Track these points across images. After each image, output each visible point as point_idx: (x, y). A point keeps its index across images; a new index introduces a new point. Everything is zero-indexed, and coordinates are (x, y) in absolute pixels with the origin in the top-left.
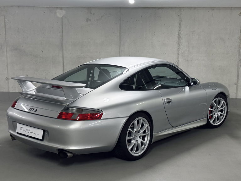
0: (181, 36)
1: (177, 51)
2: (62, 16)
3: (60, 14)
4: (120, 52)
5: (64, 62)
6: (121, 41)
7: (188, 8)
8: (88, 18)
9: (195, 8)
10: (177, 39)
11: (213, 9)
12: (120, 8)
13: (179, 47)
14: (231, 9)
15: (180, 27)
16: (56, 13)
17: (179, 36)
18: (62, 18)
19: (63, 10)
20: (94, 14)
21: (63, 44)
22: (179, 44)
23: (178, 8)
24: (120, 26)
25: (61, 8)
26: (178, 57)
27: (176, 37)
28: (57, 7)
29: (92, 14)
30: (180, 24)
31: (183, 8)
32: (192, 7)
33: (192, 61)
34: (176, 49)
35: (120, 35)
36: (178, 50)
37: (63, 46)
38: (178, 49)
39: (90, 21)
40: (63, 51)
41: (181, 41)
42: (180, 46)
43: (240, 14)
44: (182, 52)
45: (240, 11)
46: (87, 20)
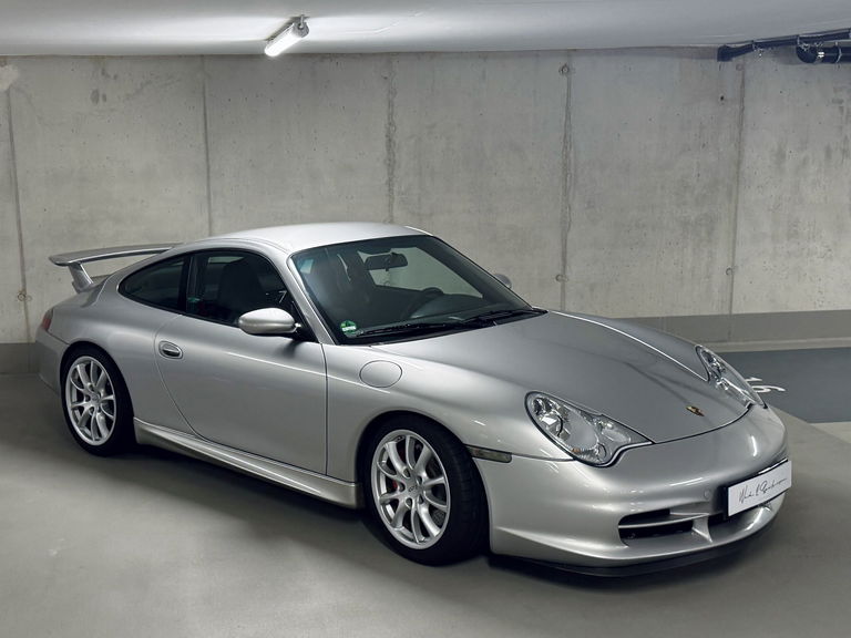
0: (397, 142)
1: (387, 188)
2: (6, 88)
4: (209, 198)
5: (24, 236)
6: (210, 162)
7: (411, 53)
8: (96, 92)
9: (433, 54)
10: (385, 151)
11: (484, 56)
12: (202, 56)
13: (391, 174)
14: (537, 54)
15: (391, 115)
17: (390, 140)
18: (8, 92)
19: (9, 67)
20: (115, 77)
21: (16, 178)
22: (391, 164)
23: (381, 54)
24: (205, 114)
25: (3, 60)
26: (390, 205)
27: (381, 145)
29: (108, 76)
30: (390, 104)
31: (398, 53)
32: (423, 53)
33: (431, 215)
34: (384, 182)
35: (206, 142)
36: (390, 183)
37: (17, 185)
38: (390, 180)
39: (105, 98)
40: (17, 201)
41: (397, 157)
42: (393, 170)
43: (565, 70)
44: (403, 189)
45: (563, 62)
46: (96, 97)
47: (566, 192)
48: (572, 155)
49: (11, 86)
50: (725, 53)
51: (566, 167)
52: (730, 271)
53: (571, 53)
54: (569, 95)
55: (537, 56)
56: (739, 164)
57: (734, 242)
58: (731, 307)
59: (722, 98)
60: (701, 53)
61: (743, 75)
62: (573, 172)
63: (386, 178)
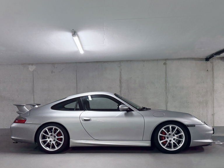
0: (122, 82)
2: (33, 70)
3: (31, 68)
6: (77, 86)
7: (125, 61)
8: (52, 71)
9: (131, 61)
10: (119, 84)
11: (143, 61)
12: (76, 63)
13: (121, 89)
14: (157, 60)
15: (121, 75)
16: (28, 68)
17: (120, 81)
18: (33, 71)
19: (33, 66)
20: (57, 68)
22: (121, 87)
23: (118, 61)
24: (76, 75)
25: (32, 64)
27: (118, 82)
28: (29, 64)
29: (55, 67)
30: (120, 72)
31: (122, 61)
32: (128, 61)
35: (77, 82)
39: (54, 72)
40: (34, 95)
41: (122, 85)
43: (165, 64)
44: (124, 93)
45: (164, 62)
46: (52, 72)
47: (166, 94)
48: (167, 84)
49: (34, 70)
50: (207, 59)
51: (166, 87)
52: (213, 115)
53: (166, 60)
54: (166, 70)
55: (157, 61)
56: (213, 87)
57: (213, 107)
58: (214, 124)
59: (207, 70)
60: (201, 59)
61: (213, 64)
62: (168, 88)
63: (120, 90)
